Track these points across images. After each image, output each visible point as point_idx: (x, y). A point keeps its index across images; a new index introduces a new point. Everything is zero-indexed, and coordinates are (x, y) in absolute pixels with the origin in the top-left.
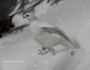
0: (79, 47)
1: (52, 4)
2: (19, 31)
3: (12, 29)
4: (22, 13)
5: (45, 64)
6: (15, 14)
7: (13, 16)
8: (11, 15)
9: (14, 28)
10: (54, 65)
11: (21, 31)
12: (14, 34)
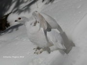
0: (74, 46)
1: (46, 4)
2: (15, 29)
3: (7, 28)
4: (17, 12)
5: (40, 63)
6: (10, 13)
7: (8, 15)
8: (6, 14)
9: (9, 27)
10: (49, 64)
11: (17, 30)
12: (10, 32)
